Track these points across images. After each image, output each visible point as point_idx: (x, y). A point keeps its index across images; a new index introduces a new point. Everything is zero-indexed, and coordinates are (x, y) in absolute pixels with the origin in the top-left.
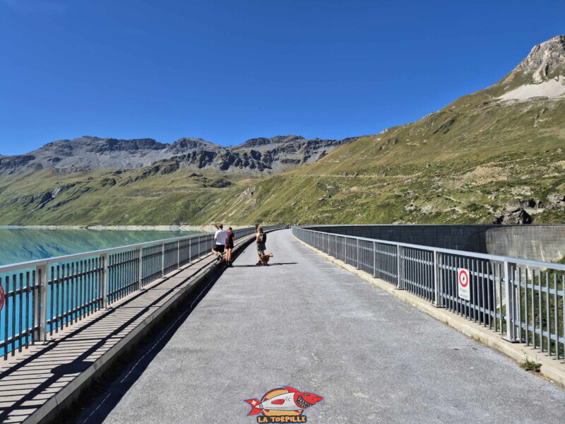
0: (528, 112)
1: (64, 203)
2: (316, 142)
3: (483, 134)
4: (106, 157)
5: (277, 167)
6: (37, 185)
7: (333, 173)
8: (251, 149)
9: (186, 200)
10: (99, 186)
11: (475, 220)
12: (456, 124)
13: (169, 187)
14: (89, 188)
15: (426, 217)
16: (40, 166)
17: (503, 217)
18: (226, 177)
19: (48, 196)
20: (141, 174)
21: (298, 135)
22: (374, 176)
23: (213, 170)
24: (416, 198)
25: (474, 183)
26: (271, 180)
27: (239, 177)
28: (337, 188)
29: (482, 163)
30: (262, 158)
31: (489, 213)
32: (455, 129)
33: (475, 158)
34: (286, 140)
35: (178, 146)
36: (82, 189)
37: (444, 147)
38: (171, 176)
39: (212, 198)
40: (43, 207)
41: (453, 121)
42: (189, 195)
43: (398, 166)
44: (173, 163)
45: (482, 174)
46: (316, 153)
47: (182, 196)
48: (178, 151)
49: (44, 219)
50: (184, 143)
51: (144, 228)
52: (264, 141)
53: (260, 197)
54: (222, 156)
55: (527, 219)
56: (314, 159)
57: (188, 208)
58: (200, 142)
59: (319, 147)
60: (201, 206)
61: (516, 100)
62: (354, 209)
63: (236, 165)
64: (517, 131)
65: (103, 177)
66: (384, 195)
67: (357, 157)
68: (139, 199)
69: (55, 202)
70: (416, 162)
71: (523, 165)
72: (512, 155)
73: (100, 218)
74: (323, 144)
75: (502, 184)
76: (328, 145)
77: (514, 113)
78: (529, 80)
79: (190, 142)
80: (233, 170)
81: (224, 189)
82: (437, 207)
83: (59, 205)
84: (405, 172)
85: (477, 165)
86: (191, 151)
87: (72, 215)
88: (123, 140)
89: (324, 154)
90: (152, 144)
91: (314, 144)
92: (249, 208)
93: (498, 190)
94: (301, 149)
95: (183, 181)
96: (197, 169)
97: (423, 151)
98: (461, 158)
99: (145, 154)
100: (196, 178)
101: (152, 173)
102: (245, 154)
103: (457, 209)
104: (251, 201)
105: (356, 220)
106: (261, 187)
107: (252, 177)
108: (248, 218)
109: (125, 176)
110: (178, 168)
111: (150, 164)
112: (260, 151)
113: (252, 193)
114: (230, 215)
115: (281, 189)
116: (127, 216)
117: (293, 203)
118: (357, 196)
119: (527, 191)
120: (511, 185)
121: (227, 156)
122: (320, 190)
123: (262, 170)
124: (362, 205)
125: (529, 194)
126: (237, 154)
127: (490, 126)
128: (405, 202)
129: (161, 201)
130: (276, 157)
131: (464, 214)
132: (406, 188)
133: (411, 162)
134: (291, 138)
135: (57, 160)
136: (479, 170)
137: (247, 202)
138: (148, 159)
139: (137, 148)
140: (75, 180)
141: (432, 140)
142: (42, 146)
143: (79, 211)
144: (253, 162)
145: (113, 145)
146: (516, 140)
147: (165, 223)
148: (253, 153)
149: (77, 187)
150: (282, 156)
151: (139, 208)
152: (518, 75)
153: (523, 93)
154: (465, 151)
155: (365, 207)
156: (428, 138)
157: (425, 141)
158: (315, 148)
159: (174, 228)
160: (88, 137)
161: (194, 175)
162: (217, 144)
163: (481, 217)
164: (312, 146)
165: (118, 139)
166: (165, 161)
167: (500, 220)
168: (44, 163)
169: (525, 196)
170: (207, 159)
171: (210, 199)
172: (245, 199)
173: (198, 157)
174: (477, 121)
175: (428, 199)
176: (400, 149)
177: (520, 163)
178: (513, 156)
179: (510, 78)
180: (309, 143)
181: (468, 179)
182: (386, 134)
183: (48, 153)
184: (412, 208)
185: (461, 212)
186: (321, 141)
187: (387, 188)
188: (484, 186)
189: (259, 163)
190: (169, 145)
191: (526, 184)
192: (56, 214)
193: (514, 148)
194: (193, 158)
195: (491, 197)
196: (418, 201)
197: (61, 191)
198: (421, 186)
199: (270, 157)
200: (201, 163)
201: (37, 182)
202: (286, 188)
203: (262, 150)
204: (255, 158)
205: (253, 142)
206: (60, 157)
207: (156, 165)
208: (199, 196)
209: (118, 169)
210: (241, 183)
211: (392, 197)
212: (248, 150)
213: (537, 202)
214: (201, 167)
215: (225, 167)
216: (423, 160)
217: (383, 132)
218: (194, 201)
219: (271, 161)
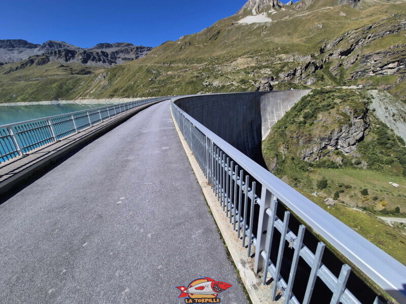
0: (257, 28)
3: (236, 40)
5: (120, 62)
7: (155, 63)
8: (101, 50)
9: (59, 83)
11: (245, 89)
12: (220, 34)
13: (45, 74)
15: (216, 89)
17: (260, 87)
18: (87, 68)
21: (130, 43)
22: (180, 65)
23: (76, 63)
24: (209, 77)
25: (238, 68)
26: (116, 68)
27: (96, 68)
28: (159, 72)
29: (240, 56)
30: (109, 56)
31: (253, 85)
32: (220, 37)
33: (235, 53)
34: (122, 46)
35: (47, 46)
37: (216, 48)
38: (45, 67)
39: (78, 82)
41: (218, 33)
42: (61, 79)
43: (193, 59)
44: (44, 57)
45: (242, 62)
46: (142, 54)
47: (55, 81)
48: (47, 50)
51: (31, 103)
52: (108, 46)
53: (110, 80)
54: (81, 54)
55: (271, 88)
56: (142, 57)
57: (62, 88)
58: (64, 44)
60: (72, 87)
62: (172, 85)
63: (93, 60)
64: (254, 39)
66: (189, 75)
67: (168, 53)
68: (23, 83)
70: (203, 56)
71: (263, 57)
75: (254, 68)
77: (250, 29)
79: (56, 44)
80: (91, 63)
81: (86, 76)
82: (221, 83)
84: (198, 62)
85: (238, 57)
91: (140, 49)
92: (104, 87)
93: (253, 71)
94: (133, 52)
95: (54, 69)
96: (64, 62)
97: (205, 49)
98: (228, 53)
100: (64, 68)
101: (29, 65)
102: (98, 53)
103: (234, 83)
104: (104, 82)
105: (174, 92)
106: (109, 73)
107: (105, 68)
108: (105, 94)
110: (49, 61)
111: (27, 58)
112: (108, 52)
113: (104, 77)
114: (92, 92)
115: (123, 74)
116: (14, 96)
117: (133, 83)
118: (172, 77)
119: (268, 71)
120: (260, 68)
121: (85, 54)
122: (148, 74)
123: (111, 64)
124: (177, 83)
125: (270, 73)
126: (92, 53)
127: (239, 36)
128: (202, 80)
129: (40, 84)
130: (118, 56)
131: (239, 86)
132: (201, 71)
133: (200, 57)
134: (126, 44)
136: (240, 60)
137: (102, 83)
141: (209, 43)
144: (104, 59)
147: (46, 99)
148: (102, 52)
150: (121, 55)
151: (23, 89)
152: (245, 10)
154: (229, 49)
155: (179, 84)
156: (206, 43)
157: (205, 44)
158: (141, 52)
159: (55, 102)
161: (63, 66)
163: (248, 88)
164: (139, 50)
166: (37, 56)
167: (258, 89)
170: (70, 55)
171: (77, 82)
172: (100, 81)
173: (63, 54)
174: (231, 33)
175: (216, 78)
176: (192, 49)
177: (261, 55)
178: (256, 51)
179: (242, 12)
180: (137, 48)
181: (234, 65)
182: (183, 39)
184: (207, 83)
185: (236, 85)
187: (190, 72)
188: (245, 69)
189: (108, 60)
190: (40, 45)
193: (255, 47)
194: (59, 54)
195: (251, 75)
196: (210, 79)
198: (209, 70)
199: (114, 57)
200: (66, 58)
202: (126, 73)
204: (105, 56)
205: (101, 46)
207: (31, 59)
208: (68, 80)
210: (97, 72)
211: (194, 77)
212: (99, 51)
213: (275, 77)
214: (67, 60)
215: (85, 61)
216: (206, 55)
217: (181, 38)
218: (65, 83)
219: (116, 59)
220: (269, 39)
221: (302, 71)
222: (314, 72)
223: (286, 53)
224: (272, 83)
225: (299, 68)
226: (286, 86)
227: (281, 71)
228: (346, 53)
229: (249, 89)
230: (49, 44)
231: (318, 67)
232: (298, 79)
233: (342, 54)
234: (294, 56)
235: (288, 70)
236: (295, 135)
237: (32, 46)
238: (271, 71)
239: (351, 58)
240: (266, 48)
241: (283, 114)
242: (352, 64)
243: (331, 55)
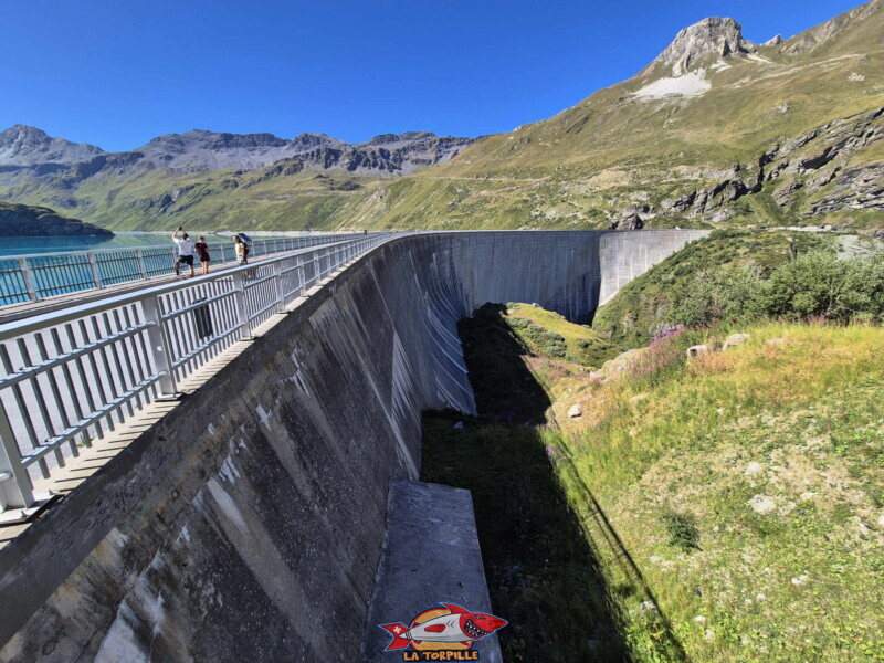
0: (660, 111)
1: (187, 207)
2: (449, 140)
3: (614, 135)
4: (222, 156)
5: (407, 167)
6: (154, 187)
7: (463, 176)
8: (378, 147)
10: (219, 189)
11: (593, 225)
12: (589, 122)
13: (294, 189)
14: (210, 191)
15: (549, 223)
16: (151, 166)
17: (618, 222)
18: (354, 178)
19: (168, 200)
20: (263, 175)
22: (504, 180)
23: (339, 170)
24: (543, 203)
25: (597, 188)
26: (400, 183)
27: (368, 179)
28: (468, 191)
29: (610, 166)
30: (391, 157)
31: (607, 219)
32: (588, 128)
33: (602, 161)
34: (416, 137)
35: (300, 142)
36: (203, 192)
37: (575, 149)
38: (296, 178)
40: (164, 211)
41: (587, 119)
42: (316, 198)
44: (296, 162)
45: (608, 178)
46: (448, 153)
47: (310, 200)
48: (300, 149)
49: (169, 224)
50: (306, 140)
52: (393, 138)
53: (390, 202)
54: (349, 154)
55: (639, 224)
56: (446, 160)
57: (317, 213)
59: (451, 146)
60: (330, 211)
61: (652, 96)
62: (483, 214)
63: (365, 165)
64: (647, 133)
65: (224, 178)
66: (513, 199)
67: (489, 158)
68: (265, 203)
69: (177, 207)
70: (546, 165)
71: (646, 169)
72: (636, 159)
73: (227, 224)
74: (456, 142)
75: (622, 189)
76: (461, 144)
77: (646, 112)
78: (668, 73)
79: (313, 137)
80: (360, 171)
81: (353, 192)
82: (560, 213)
83: (181, 209)
84: (534, 175)
85: (603, 169)
86: (314, 149)
87: (197, 220)
88: (238, 135)
89: (456, 154)
90: (271, 140)
91: (446, 143)
92: (379, 213)
93: (618, 196)
94: (432, 148)
95: (308, 183)
96: (323, 170)
97: (554, 152)
98: (588, 161)
99: (265, 152)
100: (323, 179)
101: (275, 174)
102: (373, 153)
103: (578, 214)
104: (381, 206)
105: (484, 225)
106: (390, 190)
107: (381, 179)
108: (379, 224)
109: (247, 177)
110: (302, 168)
111: (271, 164)
112: (389, 149)
113: (382, 197)
115: (411, 193)
116: (254, 221)
117: (423, 208)
118: (486, 200)
119: (643, 196)
120: (630, 190)
121: (354, 154)
122: (450, 194)
123: (392, 172)
124: (491, 210)
126: (365, 153)
127: (621, 126)
128: (532, 207)
129: (288, 206)
130: (406, 156)
131: (584, 219)
133: (541, 165)
134: (421, 135)
135: (169, 158)
136: (605, 175)
137: (377, 207)
138: (268, 158)
139: (256, 145)
140: (193, 182)
141: (564, 139)
142: (148, 142)
143: (204, 216)
144: (381, 161)
145: (228, 140)
146: (643, 143)
147: (295, 229)
148: (382, 151)
149: (197, 189)
150: (412, 155)
151: (266, 212)
152: (658, 66)
153: (659, 89)
154: (591, 154)
155: (493, 212)
156: (560, 138)
157: (556, 141)
158: (447, 147)
160: (200, 131)
161: (321, 176)
162: (343, 142)
164: (444, 144)
165: (233, 133)
166: (287, 160)
167: (615, 225)
168: (156, 160)
169: (641, 202)
170: (332, 158)
171: (339, 202)
172: (374, 204)
173: (323, 156)
174: (608, 119)
175: (553, 204)
176: (532, 150)
177: (644, 167)
178: (638, 160)
179: (649, 70)
180: (441, 141)
181: (593, 183)
182: (520, 132)
183: (157, 150)
184: (538, 213)
185: (581, 217)
186: (454, 139)
187: (516, 192)
188: (607, 191)
189: (388, 163)
190: (290, 141)
191: (644, 189)
192: (180, 219)
193: (641, 151)
194: (317, 156)
195: (610, 203)
196: (544, 207)
197: (181, 193)
198: (547, 190)
199: (400, 157)
200: (327, 162)
201: (152, 184)
202: (416, 192)
203: (392, 148)
204: (384, 156)
205: (381, 139)
206: (173, 154)
207: (279, 164)
209: (238, 169)
210: (370, 186)
211: (519, 202)
212: (376, 148)
213: (651, 207)
214: (326, 167)
215: (352, 167)
216: (554, 162)
217: (516, 130)
218: (322, 205)
219: (401, 161)
220: (674, 134)
221: (706, 198)
222: (735, 199)
223: (690, 163)
224: (643, 217)
225: (702, 191)
226: (666, 222)
227: (668, 195)
228: (816, 163)
229: (599, 226)
230: (303, 139)
231: (748, 190)
232: (696, 210)
233: (807, 165)
234: (702, 168)
235: (678, 195)
236: (652, 301)
237: (280, 143)
238: (649, 195)
239: (824, 173)
240: (658, 153)
241: (646, 268)
242: (823, 184)
243: (784, 166)
